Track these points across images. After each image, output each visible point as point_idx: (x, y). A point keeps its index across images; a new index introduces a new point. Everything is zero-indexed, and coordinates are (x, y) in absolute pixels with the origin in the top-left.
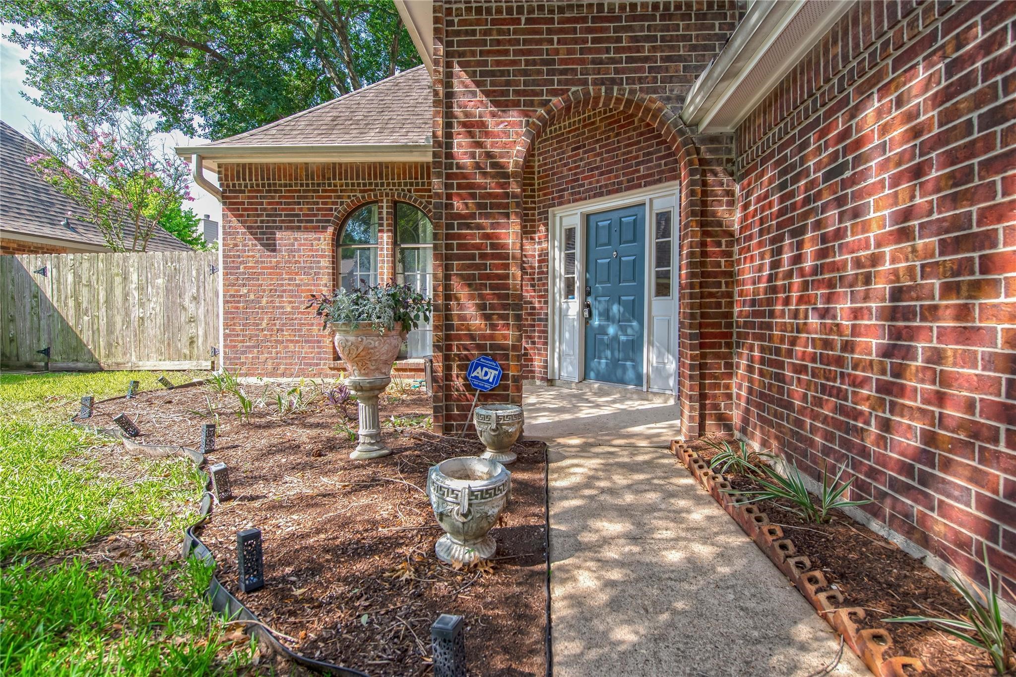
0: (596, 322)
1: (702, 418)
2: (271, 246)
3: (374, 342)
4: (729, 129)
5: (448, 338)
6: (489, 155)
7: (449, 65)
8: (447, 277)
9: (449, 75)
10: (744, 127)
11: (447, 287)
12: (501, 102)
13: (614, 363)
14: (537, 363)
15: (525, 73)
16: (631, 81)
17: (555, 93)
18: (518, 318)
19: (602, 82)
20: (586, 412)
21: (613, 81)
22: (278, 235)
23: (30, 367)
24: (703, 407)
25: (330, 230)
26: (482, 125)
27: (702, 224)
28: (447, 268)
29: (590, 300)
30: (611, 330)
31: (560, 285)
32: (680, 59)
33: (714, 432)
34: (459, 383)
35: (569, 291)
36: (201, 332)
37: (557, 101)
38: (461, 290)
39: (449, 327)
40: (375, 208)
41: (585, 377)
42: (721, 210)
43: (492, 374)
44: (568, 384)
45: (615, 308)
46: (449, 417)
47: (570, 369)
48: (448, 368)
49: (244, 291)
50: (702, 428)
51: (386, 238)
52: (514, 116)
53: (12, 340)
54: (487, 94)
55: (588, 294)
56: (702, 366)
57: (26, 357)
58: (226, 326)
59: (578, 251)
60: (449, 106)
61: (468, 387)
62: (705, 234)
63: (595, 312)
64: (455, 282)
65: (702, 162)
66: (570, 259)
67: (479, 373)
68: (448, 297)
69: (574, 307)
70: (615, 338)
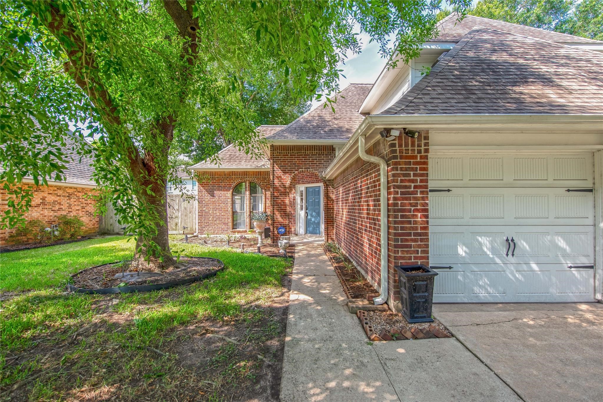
0: (309, 217)
1: (328, 239)
2: (213, 196)
3: (262, 224)
4: (332, 179)
5: (274, 223)
6: (282, 183)
7: (273, 164)
8: (273, 210)
9: (274, 166)
10: (336, 178)
11: (273, 212)
12: (285, 172)
13: (314, 229)
14: (293, 229)
15: (290, 166)
16: (312, 168)
17: (296, 170)
18: (289, 218)
19: (306, 168)
20: (305, 240)
21: (308, 168)
22: (215, 192)
23: (118, 234)
24: (328, 237)
25: (231, 191)
26: (281, 177)
27: (327, 198)
28: (273, 207)
29: (307, 211)
30: (313, 220)
31: (299, 207)
32: (322, 164)
33: (330, 241)
34: (276, 232)
35: (302, 209)
36: (180, 221)
37: (296, 172)
38: (277, 213)
39: (274, 220)
40: (244, 183)
41: (306, 233)
42: (331, 195)
43: (283, 230)
44: (302, 235)
45: (314, 213)
46: (274, 240)
47: (302, 231)
48: (274, 229)
49: (204, 209)
50: (328, 241)
51: (248, 193)
52: (287, 175)
53: (111, 225)
54: (282, 170)
55: (307, 209)
56: (327, 228)
57: (116, 231)
58: (199, 219)
59: (304, 197)
60: (274, 173)
61: (278, 233)
62: (328, 200)
63: (309, 214)
64: (275, 211)
65: (327, 185)
66: (302, 199)
67: (280, 230)
68: (273, 214)
69: (302, 213)
70: (314, 222)
